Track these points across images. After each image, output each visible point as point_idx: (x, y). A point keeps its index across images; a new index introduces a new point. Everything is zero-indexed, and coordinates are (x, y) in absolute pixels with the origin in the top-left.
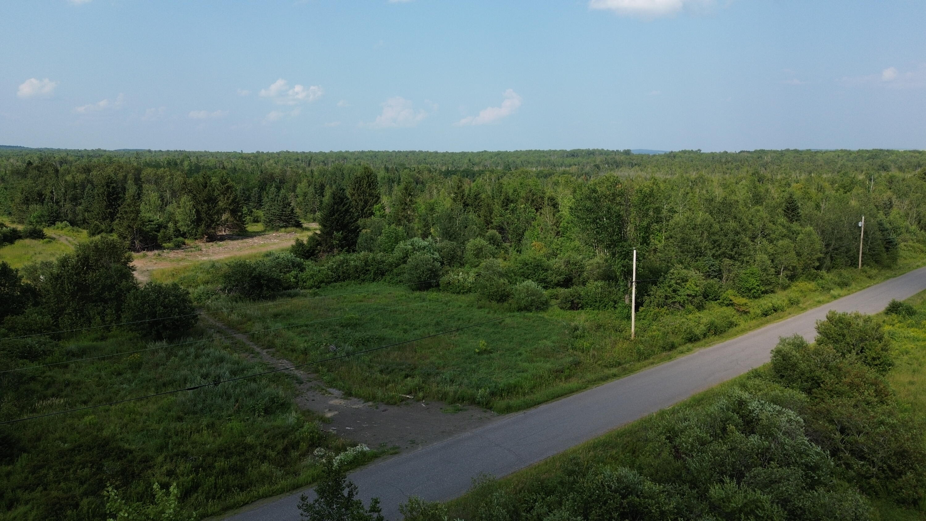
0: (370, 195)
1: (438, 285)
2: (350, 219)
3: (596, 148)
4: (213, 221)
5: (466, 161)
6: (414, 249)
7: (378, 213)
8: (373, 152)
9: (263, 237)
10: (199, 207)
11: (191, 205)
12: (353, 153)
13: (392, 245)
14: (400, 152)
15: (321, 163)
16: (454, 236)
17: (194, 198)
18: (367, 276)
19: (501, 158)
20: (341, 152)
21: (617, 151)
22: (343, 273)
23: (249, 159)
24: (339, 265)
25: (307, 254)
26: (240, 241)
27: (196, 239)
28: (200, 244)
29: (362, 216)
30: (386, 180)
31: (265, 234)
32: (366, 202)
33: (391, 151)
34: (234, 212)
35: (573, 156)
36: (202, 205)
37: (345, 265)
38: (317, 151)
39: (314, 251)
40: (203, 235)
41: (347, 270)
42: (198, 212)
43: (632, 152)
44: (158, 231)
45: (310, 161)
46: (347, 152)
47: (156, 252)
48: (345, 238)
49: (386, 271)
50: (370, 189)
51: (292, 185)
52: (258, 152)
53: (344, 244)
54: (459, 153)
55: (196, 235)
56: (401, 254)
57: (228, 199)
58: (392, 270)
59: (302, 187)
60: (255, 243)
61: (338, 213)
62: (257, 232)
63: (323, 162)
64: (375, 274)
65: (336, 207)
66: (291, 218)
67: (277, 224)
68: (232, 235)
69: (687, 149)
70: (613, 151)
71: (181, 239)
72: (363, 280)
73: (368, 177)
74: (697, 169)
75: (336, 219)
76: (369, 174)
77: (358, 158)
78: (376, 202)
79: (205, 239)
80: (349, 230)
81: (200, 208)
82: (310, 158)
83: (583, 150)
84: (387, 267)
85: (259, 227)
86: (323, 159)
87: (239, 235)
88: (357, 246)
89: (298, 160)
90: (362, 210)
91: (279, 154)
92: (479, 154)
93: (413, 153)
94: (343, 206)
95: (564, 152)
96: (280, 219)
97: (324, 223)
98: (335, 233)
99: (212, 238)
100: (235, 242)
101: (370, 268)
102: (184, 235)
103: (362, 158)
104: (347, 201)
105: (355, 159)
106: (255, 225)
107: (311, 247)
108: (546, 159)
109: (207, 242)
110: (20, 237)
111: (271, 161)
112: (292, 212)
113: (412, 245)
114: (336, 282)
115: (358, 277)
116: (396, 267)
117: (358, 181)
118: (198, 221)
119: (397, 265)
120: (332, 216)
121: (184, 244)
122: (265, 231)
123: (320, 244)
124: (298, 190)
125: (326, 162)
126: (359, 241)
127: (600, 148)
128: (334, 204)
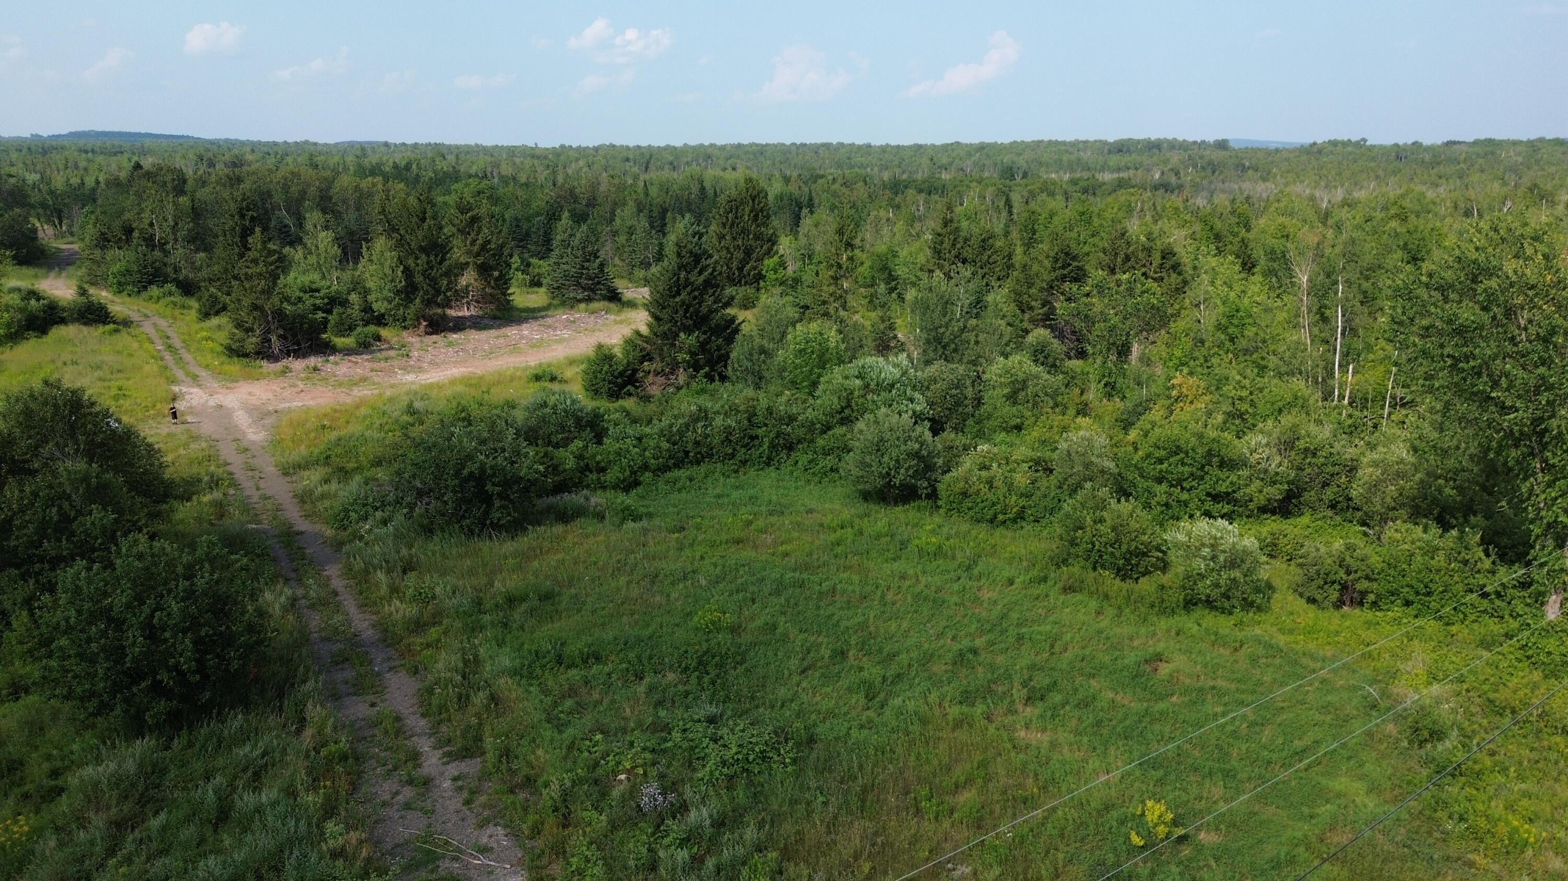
0: (757, 238)
1: (933, 495)
2: (715, 302)
3: (1162, 137)
4: (438, 292)
5: (925, 161)
6: (867, 386)
7: (771, 275)
8: (757, 145)
9: (542, 321)
10: (411, 262)
11: (392, 258)
12: (723, 148)
13: (811, 372)
14: (804, 145)
15: (667, 166)
16: (953, 346)
17: (401, 243)
18: (755, 453)
19: (988, 155)
20: (702, 146)
21: (1203, 142)
22: (697, 443)
23: (546, 158)
24: (687, 426)
25: (619, 380)
26: (493, 333)
27: (405, 328)
28: (411, 339)
29: (740, 281)
30: (786, 201)
31: (547, 316)
32: (748, 253)
33: (788, 143)
34: (484, 270)
35: (1120, 151)
36: (417, 258)
37: (700, 424)
38: (662, 145)
39: (635, 371)
40: (418, 319)
41: (707, 436)
42: (407, 272)
43: (1231, 144)
44: (329, 312)
45: (648, 163)
46: (712, 145)
47: (313, 361)
48: (703, 346)
49: (799, 442)
50: (758, 226)
51: (608, 209)
52: (562, 146)
53: (701, 362)
54: (910, 147)
55: (405, 320)
56: (836, 400)
57: (473, 243)
58: (812, 441)
59: (626, 215)
60: (522, 338)
61: (689, 289)
62: (533, 310)
63: (671, 163)
64: (773, 446)
65: (683, 274)
66: (599, 283)
67: (572, 295)
68: (482, 317)
69: (1340, 138)
70: (1195, 143)
71: (372, 328)
72: (744, 463)
73: (753, 200)
74: (1377, 177)
75: (683, 302)
76: (755, 193)
77: (731, 157)
78: (769, 253)
79: (422, 328)
80: (710, 328)
81: (413, 265)
83: (1138, 141)
84: (801, 432)
85: (537, 298)
86: (671, 158)
87: (494, 318)
88: (729, 368)
89: (628, 160)
90: (740, 269)
91: (596, 149)
92: (946, 148)
93: (827, 146)
94: (700, 273)
95: (1104, 143)
96: (578, 284)
97: (658, 308)
98: (682, 335)
99: (438, 326)
100: (484, 335)
101: (760, 432)
102: (380, 321)
103: (738, 157)
104: (708, 262)
105: (727, 159)
106: (534, 293)
107: (629, 363)
108: (1073, 157)
109: (427, 333)
110: (63, 321)
111: (581, 163)
112: (602, 271)
113: (860, 376)
114: (680, 468)
115: (733, 456)
116: (824, 432)
117: (734, 206)
118: (408, 292)
119: (827, 428)
120: (674, 296)
121: (378, 338)
122: (547, 308)
123: (648, 357)
124: (618, 221)
125: (675, 163)
126: (733, 355)
127: (1170, 137)
128: (680, 268)
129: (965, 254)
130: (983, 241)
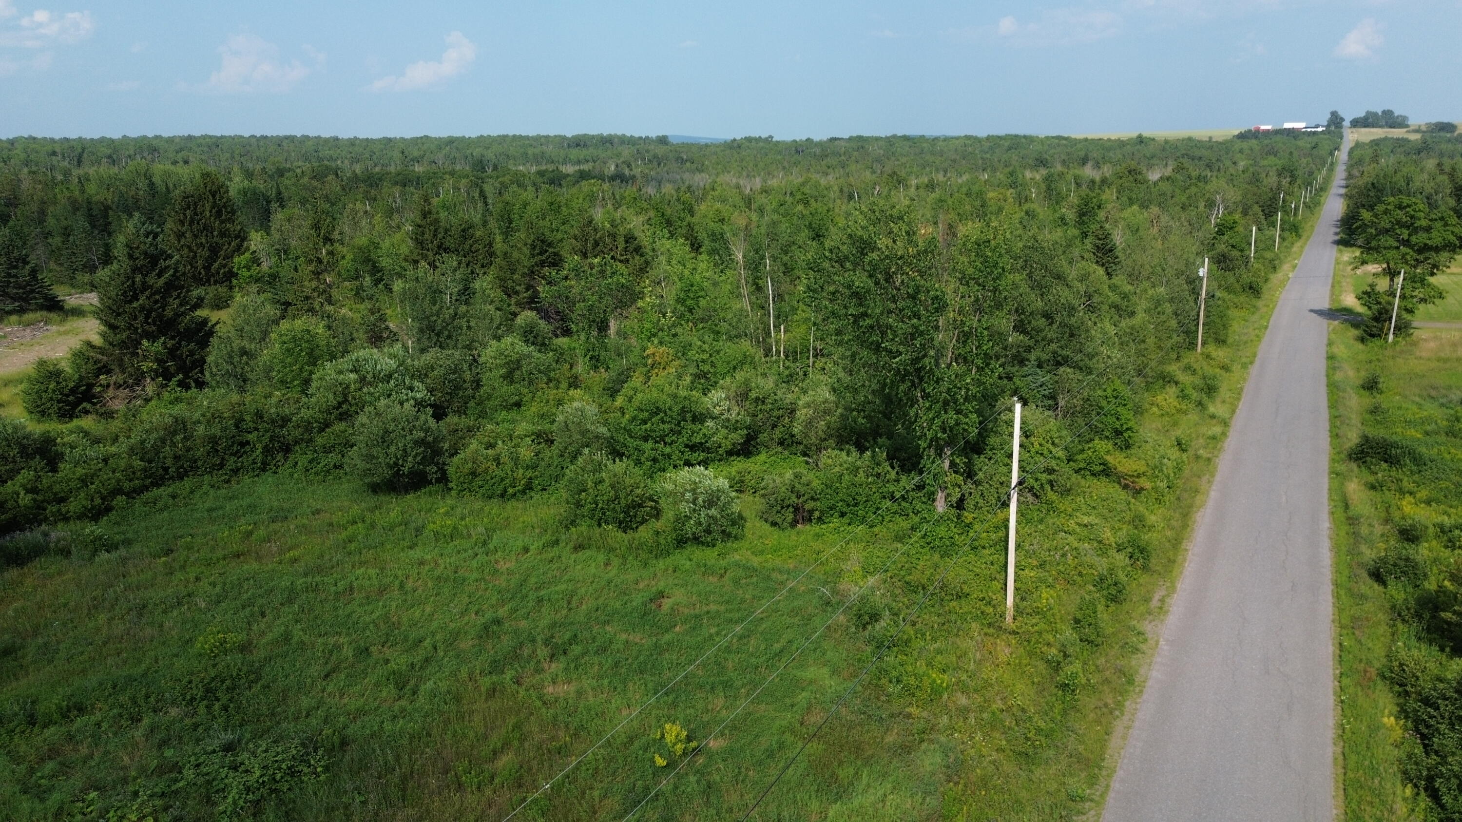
0: (222, 234)
1: (443, 479)
2: (181, 305)
5: (396, 154)
6: (363, 379)
7: (245, 273)
8: (210, 137)
12: (170, 140)
13: (301, 369)
14: (265, 138)
15: (104, 161)
16: (446, 333)
18: (246, 460)
19: (457, 149)
20: (145, 138)
21: (647, 137)
22: (176, 458)
24: (163, 441)
25: (71, 398)
29: (208, 281)
30: (251, 196)
32: (214, 250)
33: (247, 135)
35: (578, 145)
37: (179, 438)
39: (90, 386)
41: (188, 450)
43: (671, 140)
45: (80, 156)
48: (172, 353)
49: (296, 443)
50: (222, 222)
51: (35, 209)
53: (172, 370)
54: (379, 140)
56: (331, 397)
58: (310, 440)
61: (148, 293)
63: (110, 157)
64: (267, 450)
65: (138, 278)
66: (32, 291)
69: (753, 135)
70: (641, 138)
72: (236, 471)
73: (213, 196)
74: (784, 168)
75: (142, 308)
76: (214, 188)
77: (181, 150)
78: (239, 250)
80: (179, 333)
82: (80, 150)
83: (593, 137)
84: (297, 433)
86: (109, 152)
88: (207, 374)
89: (54, 153)
90: (207, 268)
92: (415, 141)
93: (291, 139)
94: (159, 275)
98: (145, 342)
101: (250, 437)
103: (190, 150)
104: (167, 263)
105: (177, 152)
107: (81, 379)
112: (35, 278)
113: (354, 370)
114: (160, 486)
115: (222, 466)
116: (321, 430)
117: (192, 202)
119: (325, 426)
120: (130, 302)
123: (104, 369)
124: (49, 221)
125: (115, 157)
126: (210, 359)
127: (619, 133)
128: (133, 271)
129: (447, 244)
130: (463, 231)
